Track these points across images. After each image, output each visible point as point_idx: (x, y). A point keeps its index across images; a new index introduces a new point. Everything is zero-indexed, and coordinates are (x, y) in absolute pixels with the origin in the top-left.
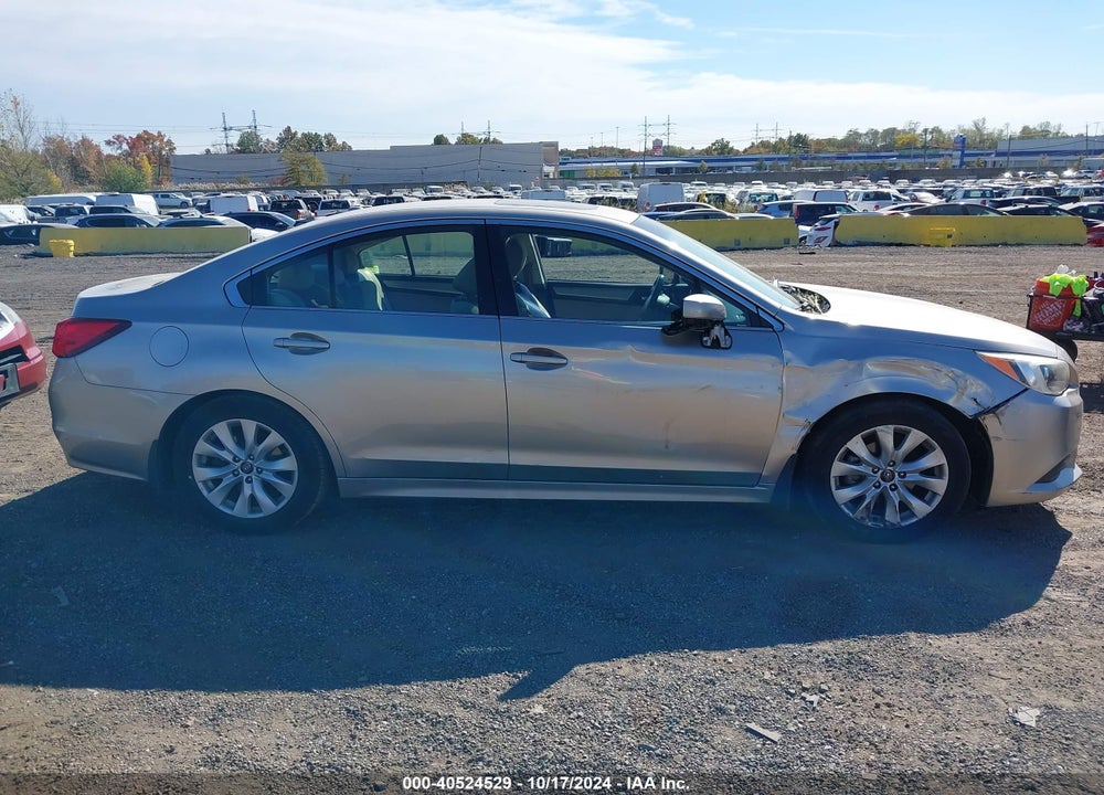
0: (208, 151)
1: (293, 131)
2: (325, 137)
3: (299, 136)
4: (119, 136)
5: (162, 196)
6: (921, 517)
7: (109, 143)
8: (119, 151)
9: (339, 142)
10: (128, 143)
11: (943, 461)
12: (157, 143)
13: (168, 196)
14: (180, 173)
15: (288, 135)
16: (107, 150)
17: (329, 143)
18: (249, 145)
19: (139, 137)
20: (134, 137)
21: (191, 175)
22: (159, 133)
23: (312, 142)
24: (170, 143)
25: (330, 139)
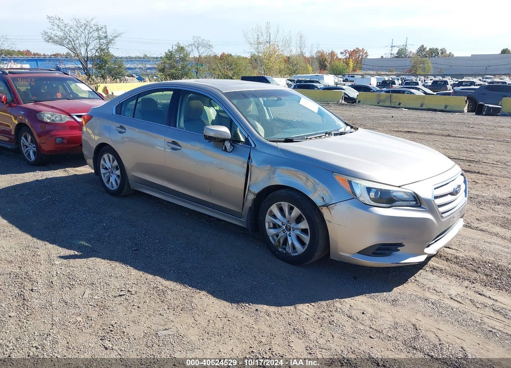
0: (382, 57)
1: (425, 47)
2: (441, 50)
3: (428, 49)
4: (346, 50)
5: (351, 77)
6: (299, 254)
7: (341, 53)
8: (345, 57)
9: (448, 52)
10: (349, 53)
11: (307, 227)
12: (361, 53)
13: (354, 77)
14: (365, 66)
15: (422, 49)
16: (340, 56)
17: (442, 53)
18: (401, 54)
19: (354, 50)
20: (352, 50)
21: (370, 67)
22: (363, 49)
23: (433, 53)
24: (366, 53)
25: (443, 51)
